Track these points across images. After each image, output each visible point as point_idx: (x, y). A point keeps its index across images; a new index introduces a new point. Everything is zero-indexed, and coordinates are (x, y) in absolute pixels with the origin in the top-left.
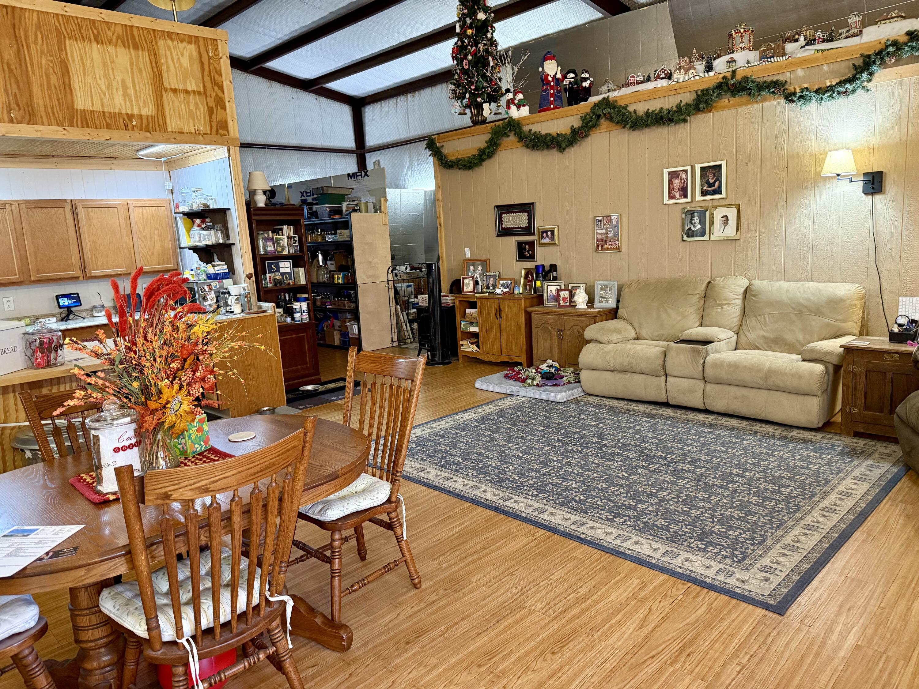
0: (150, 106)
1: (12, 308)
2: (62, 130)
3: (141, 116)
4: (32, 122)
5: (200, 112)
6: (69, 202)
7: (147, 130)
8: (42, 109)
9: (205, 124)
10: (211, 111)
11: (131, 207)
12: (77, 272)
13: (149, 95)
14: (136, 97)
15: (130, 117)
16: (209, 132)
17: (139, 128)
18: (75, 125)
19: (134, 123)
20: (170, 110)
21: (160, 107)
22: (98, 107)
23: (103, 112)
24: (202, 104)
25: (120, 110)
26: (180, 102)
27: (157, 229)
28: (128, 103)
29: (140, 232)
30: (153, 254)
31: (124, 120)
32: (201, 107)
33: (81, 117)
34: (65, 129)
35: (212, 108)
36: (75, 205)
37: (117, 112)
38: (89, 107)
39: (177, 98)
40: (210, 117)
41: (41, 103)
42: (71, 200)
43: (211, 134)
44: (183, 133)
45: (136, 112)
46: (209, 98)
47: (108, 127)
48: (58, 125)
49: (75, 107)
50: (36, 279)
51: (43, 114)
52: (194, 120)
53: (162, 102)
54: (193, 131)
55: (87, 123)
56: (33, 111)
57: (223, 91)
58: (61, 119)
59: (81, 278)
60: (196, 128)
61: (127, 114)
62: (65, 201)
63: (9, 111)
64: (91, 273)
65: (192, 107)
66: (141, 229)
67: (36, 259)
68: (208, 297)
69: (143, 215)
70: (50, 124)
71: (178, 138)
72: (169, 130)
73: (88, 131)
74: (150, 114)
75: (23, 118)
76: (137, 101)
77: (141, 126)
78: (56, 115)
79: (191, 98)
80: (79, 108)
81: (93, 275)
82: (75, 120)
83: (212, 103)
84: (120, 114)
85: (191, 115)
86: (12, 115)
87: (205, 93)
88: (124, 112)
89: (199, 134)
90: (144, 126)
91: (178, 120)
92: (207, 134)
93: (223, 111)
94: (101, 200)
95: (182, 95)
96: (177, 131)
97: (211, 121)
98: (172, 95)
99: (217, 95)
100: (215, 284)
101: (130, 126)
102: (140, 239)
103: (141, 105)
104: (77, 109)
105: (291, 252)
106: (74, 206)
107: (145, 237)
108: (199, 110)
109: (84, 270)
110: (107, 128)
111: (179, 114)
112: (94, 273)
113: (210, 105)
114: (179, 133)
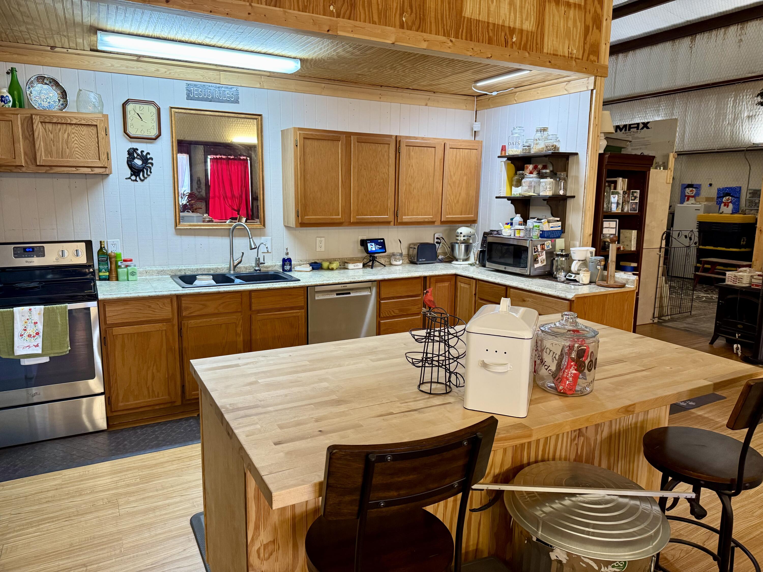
0: (532, 19)
1: (323, 249)
2: (449, 42)
3: (521, 31)
4: (421, 29)
5: (577, 31)
6: (394, 138)
7: (525, 49)
8: (433, 14)
9: (579, 46)
10: (587, 30)
11: (447, 147)
12: (388, 217)
13: (533, 5)
14: (521, 7)
15: (512, 31)
16: (581, 57)
17: (518, 45)
18: (460, 36)
19: (514, 40)
20: (549, 25)
21: (540, 22)
22: (483, 17)
23: (488, 23)
24: (580, 22)
25: (504, 21)
26: (560, 17)
27: (465, 174)
28: (512, 14)
29: (451, 176)
30: (458, 202)
31: (505, 35)
32: (579, 24)
33: (467, 27)
34: (451, 41)
35: (589, 26)
36: (400, 141)
37: (500, 24)
38: (475, 16)
39: (558, 11)
40: (585, 38)
41: (433, 6)
42: (396, 136)
43: (582, 59)
44: (557, 55)
45: (518, 25)
46: (588, 13)
47: (490, 42)
48: (444, 35)
49: (463, 15)
50: (355, 221)
51: (433, 20)
52: (569, 40)
53: (543, 15)
54: (567, 54)
55: (471, 36)
56: (424, 15)
57: (602, 8)
58: (448, 28)
59: (392, 223)
60: (570, 50)
61: (510, 27)
62: (390, 136)
63: (401, 15)
64: (402, 218)
65: (570, 23)
66: (452, 174)
67: (358, 199)
68: (539, 259)
69: (456, 157)
70: (437, 33)
71: (553, 62)
72: (545, 51)
73: (472, 44)
74: (530, 29)
75: (413, 23)
76: (521, 12)
77: (520, 44)
78: (445, 23)
79: (572, 12)
80: (466, 16)
81: (404, 220)
82: (461, 30)
83: (589, 22)
84: (503, 26)
85: (568, 35)
86: (404, 19)
87: (585, 8)
88: (507, 24)
89: (572, 58)
90: (523, 43)
91: (555, 39)
92: (579, 59)
93: (598, 31)
94: (423, 138)
95: (563, 8)
96: (552, 52)
97: (585, 43)
98: (554, 7)
99: (595, 11)
100: (548, 243)
101: (510, 43)
102: (450, 184)
103: (524, 18)
104: (464, 17)
105: (626, 210)
106: (398, 141)
107: (454, 182)
108: (577, 29)
109: (396, 215)
110: (488, 44)
111: (557, 33)
112: (406, 218)
113: (587, 23)
114: (554, 55)
